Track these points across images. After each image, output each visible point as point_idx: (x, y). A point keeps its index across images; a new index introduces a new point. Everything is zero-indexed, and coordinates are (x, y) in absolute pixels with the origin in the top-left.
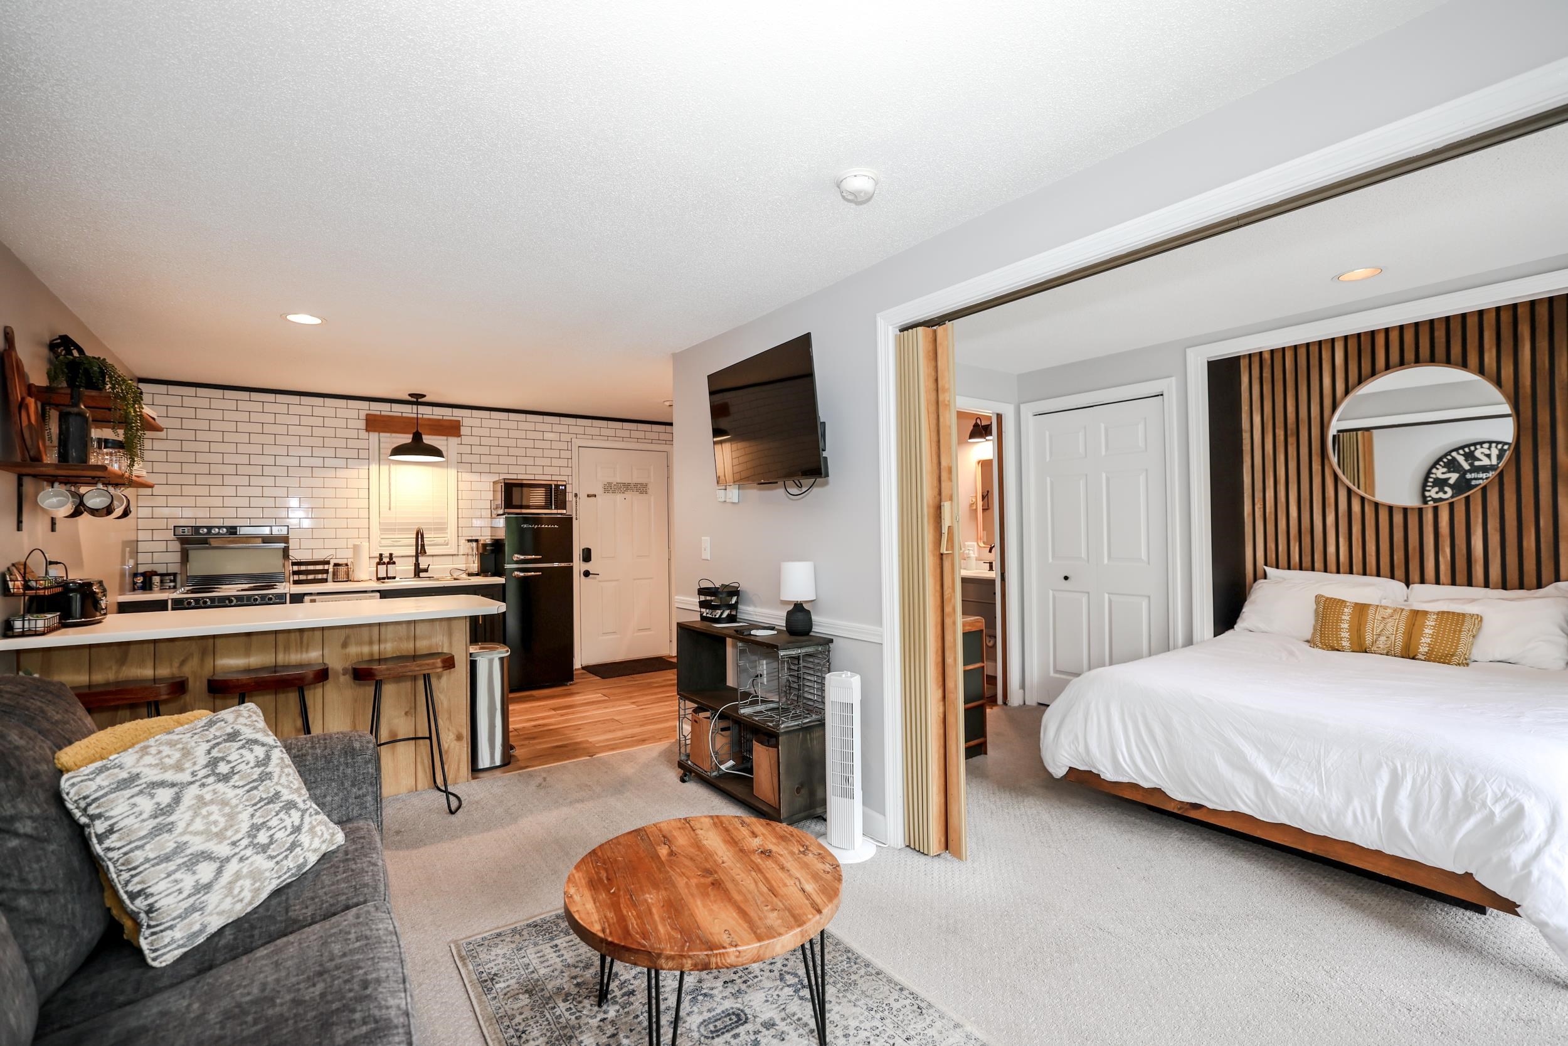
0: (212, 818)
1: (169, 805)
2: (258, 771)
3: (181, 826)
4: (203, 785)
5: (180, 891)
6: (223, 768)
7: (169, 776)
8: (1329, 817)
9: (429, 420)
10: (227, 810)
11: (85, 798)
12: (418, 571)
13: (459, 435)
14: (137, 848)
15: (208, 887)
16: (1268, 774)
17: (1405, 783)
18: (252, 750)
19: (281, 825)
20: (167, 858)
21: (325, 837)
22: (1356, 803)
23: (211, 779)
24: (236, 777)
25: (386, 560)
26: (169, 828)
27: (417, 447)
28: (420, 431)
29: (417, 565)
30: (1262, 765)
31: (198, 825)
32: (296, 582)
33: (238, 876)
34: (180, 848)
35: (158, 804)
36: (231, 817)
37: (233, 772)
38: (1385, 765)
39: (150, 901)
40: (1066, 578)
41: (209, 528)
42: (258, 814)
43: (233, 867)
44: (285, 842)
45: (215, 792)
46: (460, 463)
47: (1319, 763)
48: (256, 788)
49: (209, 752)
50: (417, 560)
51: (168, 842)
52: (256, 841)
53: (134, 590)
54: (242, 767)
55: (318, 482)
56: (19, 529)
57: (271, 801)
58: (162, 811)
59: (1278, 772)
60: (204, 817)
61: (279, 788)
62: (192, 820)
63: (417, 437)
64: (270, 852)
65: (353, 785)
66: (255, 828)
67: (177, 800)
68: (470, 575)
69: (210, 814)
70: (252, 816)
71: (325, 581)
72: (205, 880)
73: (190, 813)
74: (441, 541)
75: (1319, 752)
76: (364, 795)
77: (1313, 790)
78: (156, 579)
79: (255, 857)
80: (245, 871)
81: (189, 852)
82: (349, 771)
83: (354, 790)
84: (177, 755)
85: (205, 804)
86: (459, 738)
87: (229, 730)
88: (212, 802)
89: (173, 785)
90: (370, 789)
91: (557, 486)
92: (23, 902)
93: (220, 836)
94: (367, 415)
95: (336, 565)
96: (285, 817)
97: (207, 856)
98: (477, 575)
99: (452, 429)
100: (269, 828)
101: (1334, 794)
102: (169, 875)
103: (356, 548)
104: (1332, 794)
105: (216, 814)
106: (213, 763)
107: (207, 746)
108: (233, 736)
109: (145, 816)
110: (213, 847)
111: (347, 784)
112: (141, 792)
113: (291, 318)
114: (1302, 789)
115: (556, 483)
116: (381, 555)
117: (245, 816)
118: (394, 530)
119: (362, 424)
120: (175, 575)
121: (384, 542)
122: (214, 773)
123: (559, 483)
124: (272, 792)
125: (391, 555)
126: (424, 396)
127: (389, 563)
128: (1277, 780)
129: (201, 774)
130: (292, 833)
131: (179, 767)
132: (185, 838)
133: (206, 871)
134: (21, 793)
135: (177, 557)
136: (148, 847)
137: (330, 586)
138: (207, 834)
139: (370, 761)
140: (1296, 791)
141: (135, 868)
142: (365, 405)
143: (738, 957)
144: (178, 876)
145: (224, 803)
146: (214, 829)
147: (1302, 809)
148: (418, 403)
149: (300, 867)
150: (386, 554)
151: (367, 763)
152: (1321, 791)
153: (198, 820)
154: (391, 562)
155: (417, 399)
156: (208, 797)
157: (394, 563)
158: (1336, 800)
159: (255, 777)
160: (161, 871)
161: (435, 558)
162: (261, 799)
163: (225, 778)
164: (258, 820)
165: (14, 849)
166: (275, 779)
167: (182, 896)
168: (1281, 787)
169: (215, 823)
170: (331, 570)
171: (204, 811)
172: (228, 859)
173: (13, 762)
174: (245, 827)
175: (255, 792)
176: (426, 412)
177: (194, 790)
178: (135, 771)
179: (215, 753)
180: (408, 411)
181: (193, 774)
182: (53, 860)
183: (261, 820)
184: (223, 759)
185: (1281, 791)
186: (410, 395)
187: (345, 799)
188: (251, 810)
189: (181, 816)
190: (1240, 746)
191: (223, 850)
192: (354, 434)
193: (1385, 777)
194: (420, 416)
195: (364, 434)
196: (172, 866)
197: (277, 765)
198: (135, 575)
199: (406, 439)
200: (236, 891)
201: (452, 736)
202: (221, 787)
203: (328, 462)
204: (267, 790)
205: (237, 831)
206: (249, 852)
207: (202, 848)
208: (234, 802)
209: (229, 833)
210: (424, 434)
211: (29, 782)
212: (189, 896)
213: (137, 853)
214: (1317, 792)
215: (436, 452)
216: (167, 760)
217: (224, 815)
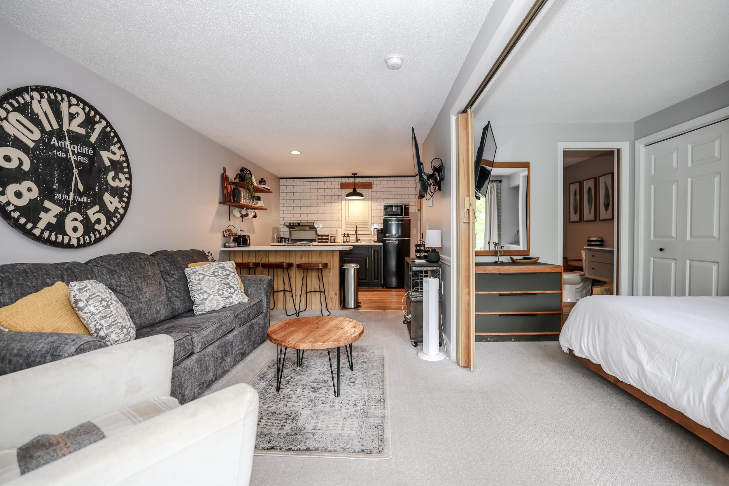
0: (210, 284)
1: (202, 279)
2: (225, 276)
3: (203, 284)
4: (210, 276)
5: (200, 298)
6: (216, 274)
7: (204, 273)
8: (673, 397)
9: (361, 183)
10: (214, 283)
11: (188, 274)
12: (357, 240)
13: (372, 188)
14: (194, 286)
15: (205, 299)
16: (645, 363)
17: (725, 383)
18: (226, 272)
19: (227, 291)
20: (198, 290)
21: (240, 298)
22: (691, 390)
23: (212, 276)
24: (219, 277)
25: (346, 236)
26: (200, 284)
27: (355, 193)
28: (356, 187)
29: (357, 238)
30: (643, 357)
31: (207, 285)
32: (319, 242)
33: (213, 299)
34: (201, 289)
35: (199, 278)
36: (214, 285)
37: (218, 275)
38: (715, 369)
39: (195, 299)
40: (661, 250)
41: (293, 223)
42: (221, 286)
43: (212, 297)
44: (227, 295)
45: (212, 279)
46: (372, 199)
47: (675, 361)
48: (223, 280)
49: (214, 269)
50: (357, 236)
51: (199, 287)
52: (219, 292)
53: (278, 243)
54: (221, 275)
55: (319, 208)
56: (230, 220)
57: (226, 284)
58: (199, 280)
59: (651, 363)
60: (208, 284)
61: (230, 282)
62: (206, 284)
63: (355, 190)
64: (222, 296)
65: (259, 289)
66: (219, 290)
67: (203, 278)
68: (374, 242)
69: (210, 283)
70: (220, 286)
71: (328, 242)
72: (205, 298)
73: (206, 282)
74: (367, 229)
75: (678, 353)
76: (262, 293)
77: (667, 377)
78: (283, 239)
79: (217, 296)
80: (215, 298)
81: (203, 290)
82: (259, 285)
83: (259, 291)
84: (207, 269)
85: (210, 281)
86: (336, 294)
87: (222, 266)
88: (211, 281)
89: (204, 275)
90: (263, 291)
91: (405, 206)
92: (174, 292)
93: (211, 289)
94: (341, 183)
95: (331, 237)
96: (229, 290)
97: (207, 292)
98: (377, 242)
99: (369, 186)
100: (223, 291)
101: (679, 381)
102: (198, 294)
103: (337, 231)
104: (677, 382)
105: (211, 284)
106: (214, 272)
107: (215, 268)
108: (222, 267)
109: (196, 280)
110: (208, 290)
111: (258, 289)
112: (197, 275)
113: (292, 153)
114: (661, 376)
115: (405, 205)
116: (345, 234)
117: (218, 286)
118: (350, 225)
119: (339, 187)
120: (288, 238)
121: (347, 229)
122: (213, 274)
123: (406, 205)
124: (227, 282)
125: (348, 234)
126: (357, 174)
127: (347, 237)
128: (648, 367)
129: (210, 274)
130: (230, 294)
131: (206, 271)
132: (203, 287)
133: (206, 296)
134: (176, 269)
135: (288, 233)
136: (195, 287)
137: (329, 244)
138: (208, 288)
139: (265, 283)
140: (657, 376)
141: (192, 291)
142: (340, 179)
143: (288, 344)
144: (200, 295)
145: (214, 282)
146: (210, 287)
147: (659, 389)
148: (355, 177)
149: (231, 303)
150: (346, 233)
151: (264, 284)
152: (672, 379)
153: (207, 284)
154: (348, 236)
155: (355, 176)
156: (211, 279)
157: (349, 237)
158: (679, 386)
159: (223, 278)
160: (197, 293)
161: (364, 235)
162: (223, 283)
163: (216, 276)
164: (221, 288)
165: (173, 280)
166: (230, 280)
167: (200, 300)
168: (650, 373)
169: (210, 286)
170: (329, 239)
171: (209, 282)
172: (211, 294)
173: (176, 263)
174: (217, 288)
175: (222, 281)
176: (358, 180)
177: (208, 277)
178: (197, 270)
179: (216, 270)
180: (352, 180)
181: (209, 274)
182: (181, 285)
183: (222, 288)
184: (217, 272)
185: (649, 375)
186: (352, 174)
187: (257, 293)
188: (220, 285)
189: (203, 282)
190: (636, 344)
191: (210, 292)
192: (337, 190)
193: (714, 377)
194: (355, 182)
195: (340, 190)
196: (199, 292)
197: (232, 277)
198: (279, 238)
199: (351, 191)
200: (212, 303)
201: (333, 293)
202: (214, 278)
203: (323, 201)
204: (226, 282)
205: (215, 289)
206: (216, 294)
207: (206, 290)
208: (216, 282)
209: (213, 289)
210: (358, 189)
211: (179, 268)
212: (201, 300)
213: (193, 287)
214: (669, 379)
215: (361, 195)
216: (205, 269)
217: (213, 284)
